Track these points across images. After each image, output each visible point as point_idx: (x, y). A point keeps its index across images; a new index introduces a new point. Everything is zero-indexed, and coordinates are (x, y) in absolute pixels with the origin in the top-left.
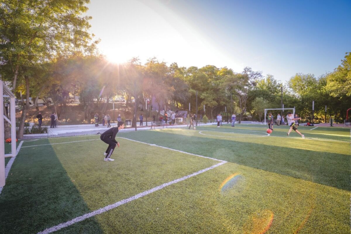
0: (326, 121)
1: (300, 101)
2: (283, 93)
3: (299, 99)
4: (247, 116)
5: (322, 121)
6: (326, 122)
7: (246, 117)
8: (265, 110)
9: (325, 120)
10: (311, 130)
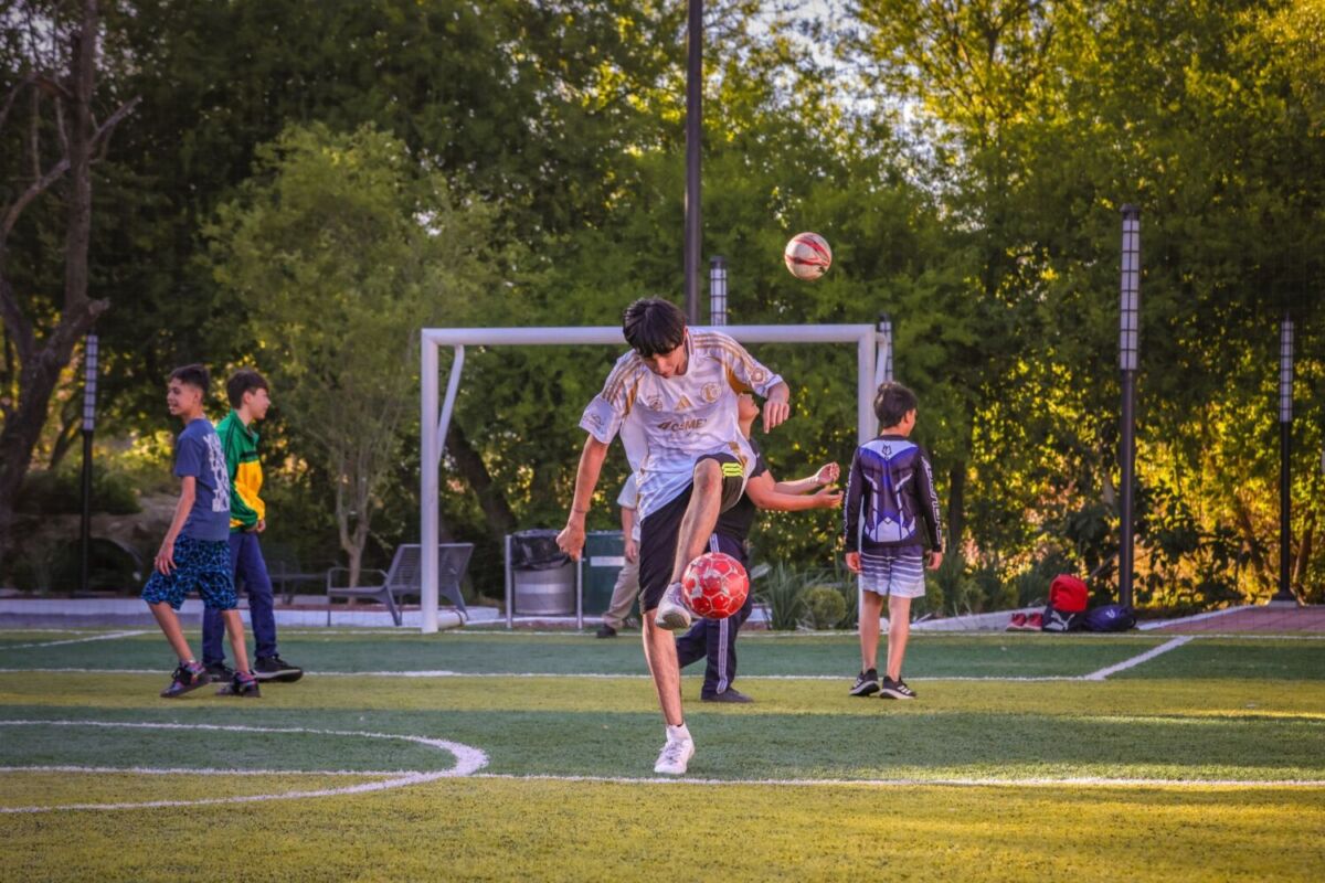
0: (1284, 583)
1: (965, 240)
2: (714, 79)
3: (948, 199)
4: (125, 508)
5: (1247, 581)
6: (1284, 594)
7: (114, 528)
8: (432, 338)
9: (1273, 557)
10: (1099, 675)
